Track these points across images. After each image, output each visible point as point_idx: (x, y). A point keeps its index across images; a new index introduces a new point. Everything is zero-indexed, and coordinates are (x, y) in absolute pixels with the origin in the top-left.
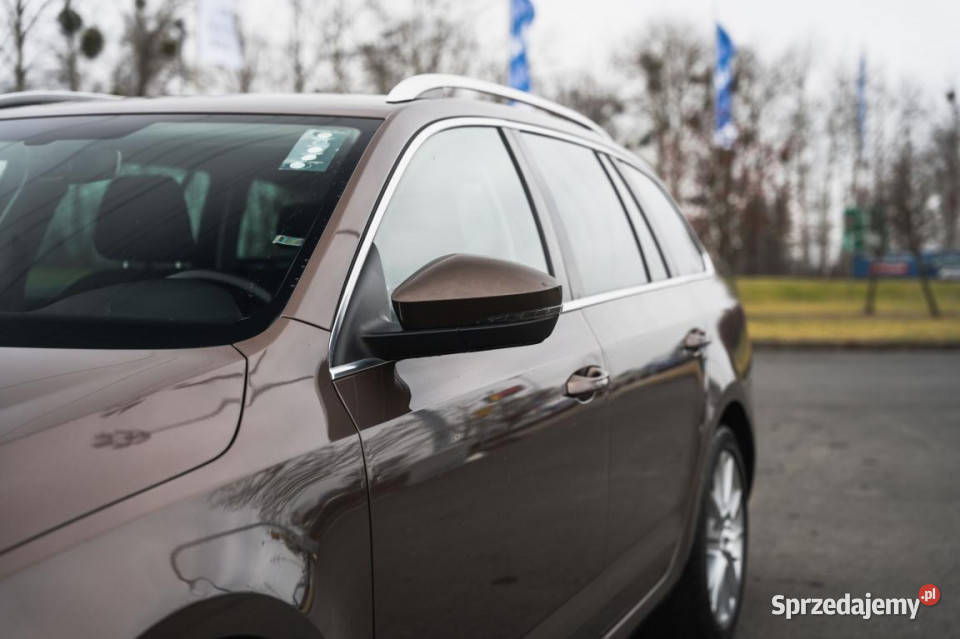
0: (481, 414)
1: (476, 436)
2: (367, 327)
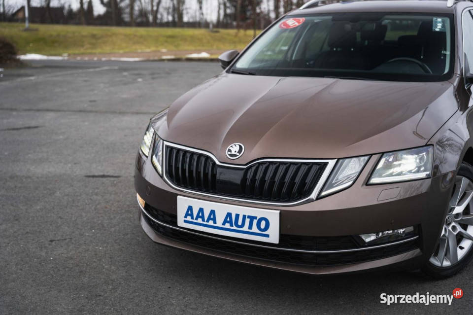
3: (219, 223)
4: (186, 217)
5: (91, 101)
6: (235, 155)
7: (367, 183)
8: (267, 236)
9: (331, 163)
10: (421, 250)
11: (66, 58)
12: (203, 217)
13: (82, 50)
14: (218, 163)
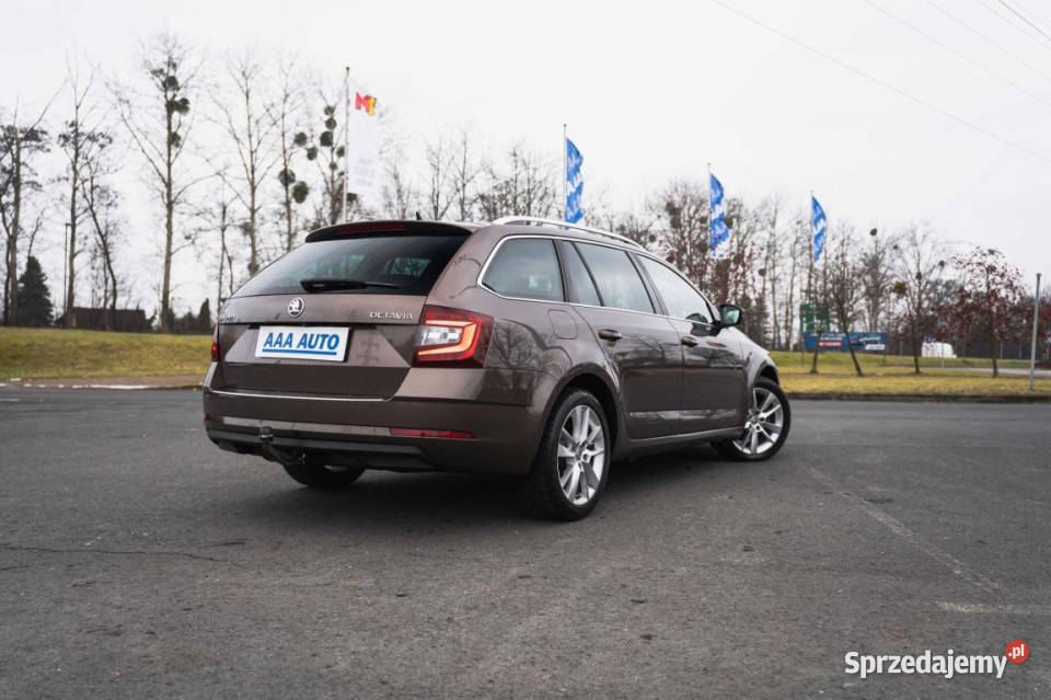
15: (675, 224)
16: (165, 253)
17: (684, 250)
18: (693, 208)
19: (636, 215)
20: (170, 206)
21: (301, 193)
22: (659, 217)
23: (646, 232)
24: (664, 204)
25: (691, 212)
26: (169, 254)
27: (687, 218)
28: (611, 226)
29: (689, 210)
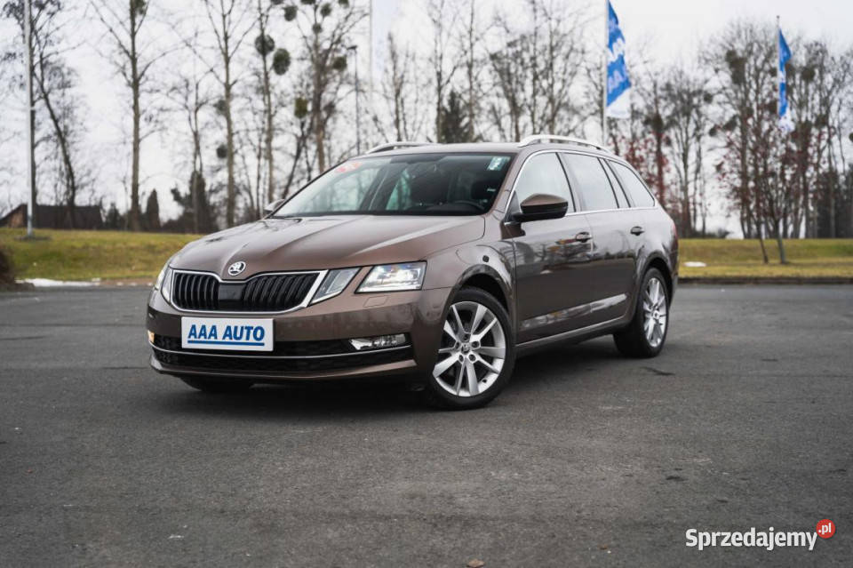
0: (553, 250)
1: (548, 261)
2: (513, 213)
3: (220, 339)
4: (189, 337)
5: (125, 316)
6: (236, 272)
7: (356, 292)
8: (263, 344)
9: (323, 274)
10: (416, 361)
11: (97, 284)
12: (205, 335)
13: (128, 272)
14: (220, 281)
15: (738, 78)
16: (132, 139)
17: (750, 113)
18: (762, 57)
19: (687, 71)
20: (135, 85)
21: (282, 62)
22: (717, 71)
23: (700, 92)
24: (723, 53)
25: (759, 63)
26: (137, 142)
27: (752, 71)
28: (655, 86)
29: (755, 60)
